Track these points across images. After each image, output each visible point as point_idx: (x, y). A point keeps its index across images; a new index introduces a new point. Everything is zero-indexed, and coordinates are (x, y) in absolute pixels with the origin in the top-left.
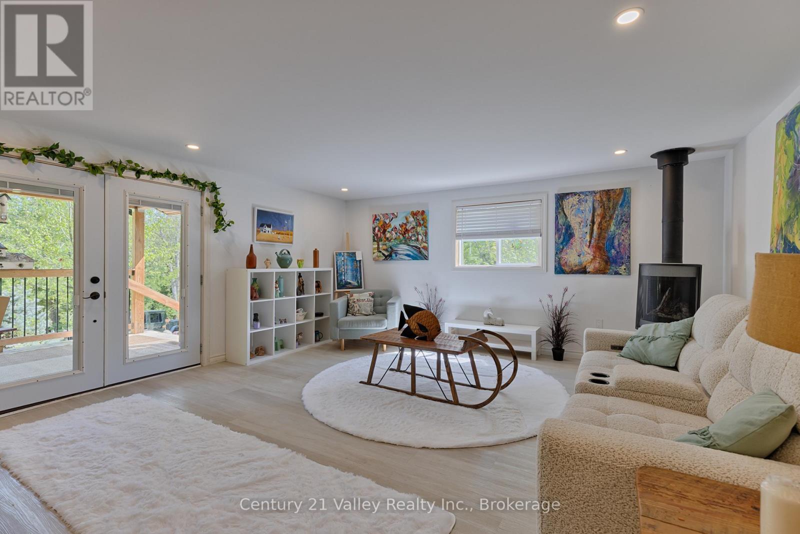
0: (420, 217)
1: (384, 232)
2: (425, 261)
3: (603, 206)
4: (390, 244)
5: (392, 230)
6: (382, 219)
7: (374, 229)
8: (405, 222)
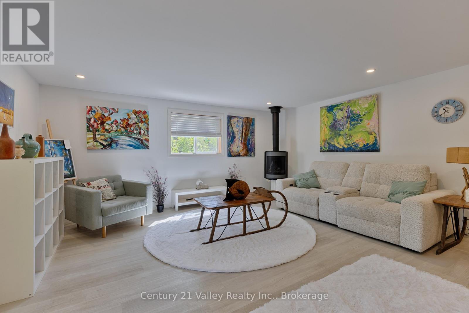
0: (141, 116)
1: (102, 123)
2: (147, 150)
3: (246, 125)
4: (110, 135)
5: (112, 123)
6: (100, 111)
7: (89, 120)
8: (127, 117)
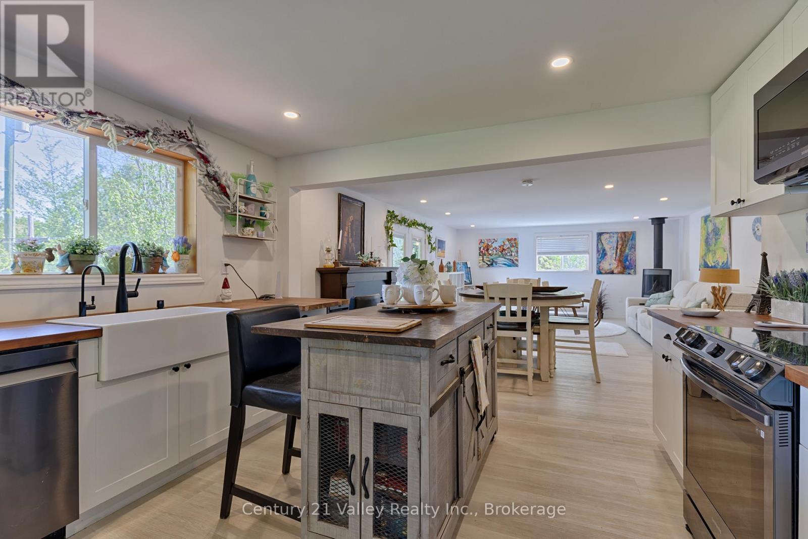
1: (488, 250)
2: (517, 267)
3: (622, 240)
4: (492, 257)
5: (493, 249)
6: (486, 242)
7: (480, 248)
8: (503, 244)
